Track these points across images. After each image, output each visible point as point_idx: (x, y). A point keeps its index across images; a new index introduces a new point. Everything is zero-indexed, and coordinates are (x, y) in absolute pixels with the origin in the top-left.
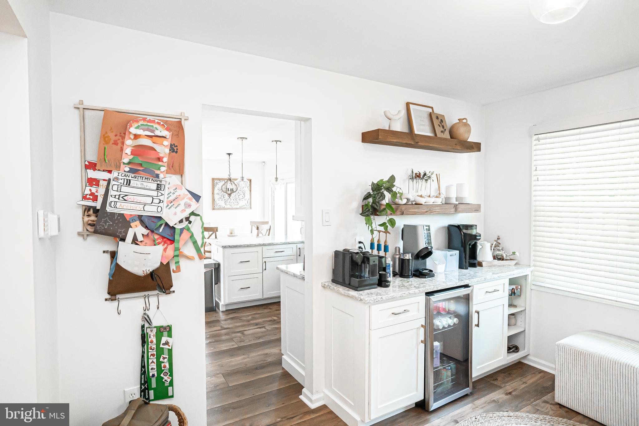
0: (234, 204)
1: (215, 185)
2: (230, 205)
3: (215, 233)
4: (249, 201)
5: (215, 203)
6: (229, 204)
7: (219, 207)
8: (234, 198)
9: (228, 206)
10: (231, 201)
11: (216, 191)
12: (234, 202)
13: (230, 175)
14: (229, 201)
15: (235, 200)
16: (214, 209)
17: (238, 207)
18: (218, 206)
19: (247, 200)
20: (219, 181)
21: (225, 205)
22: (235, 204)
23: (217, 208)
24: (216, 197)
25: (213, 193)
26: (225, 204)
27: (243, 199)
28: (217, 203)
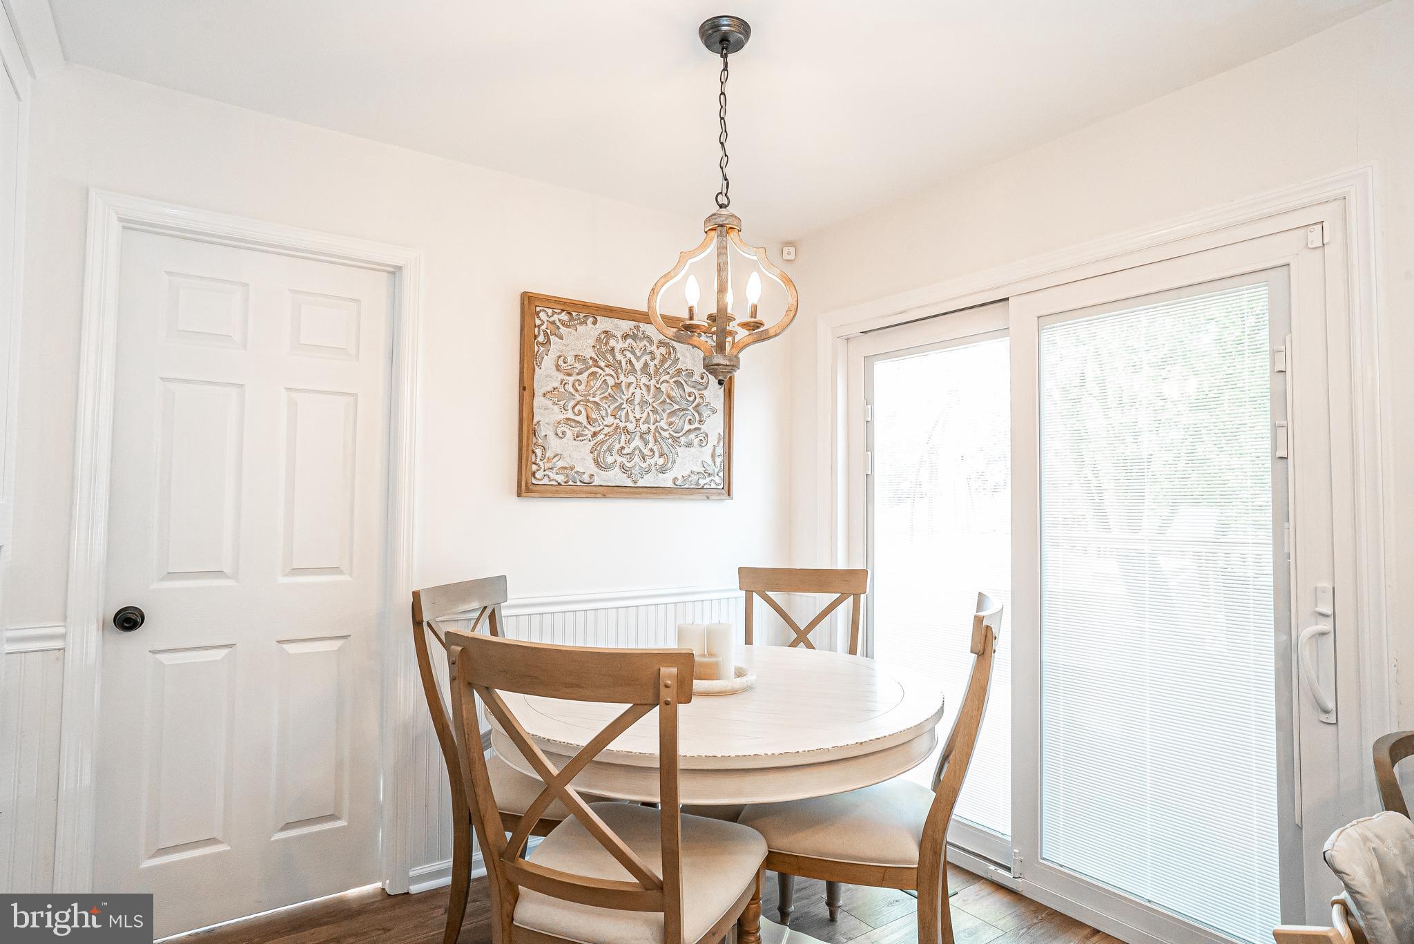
0: (644, 465)
1: (541, 338)
2: (622, 467)
3: (652, 718)
4: (719, 450)
5: (539, 451)
6: (620, 459)
7: (561, 478)
8: (644, 428)
9: (615, 477)
10: (633, 445)
11: (546, 376)
12: (646, 452)
13: (722, 199)
14: (617, 446)
15: (650, 438)
16: (525, 487)
17: (666, 480)
18: (552, 475)
19: (713, 439)
20: (564, 316)
21: (593, 469)
22: (652, 461)
23: (546, 481)
24: (547, 415)
25: (525, 389)
26: (596, 462)
27: (692, 436)
28: (549, 454)
